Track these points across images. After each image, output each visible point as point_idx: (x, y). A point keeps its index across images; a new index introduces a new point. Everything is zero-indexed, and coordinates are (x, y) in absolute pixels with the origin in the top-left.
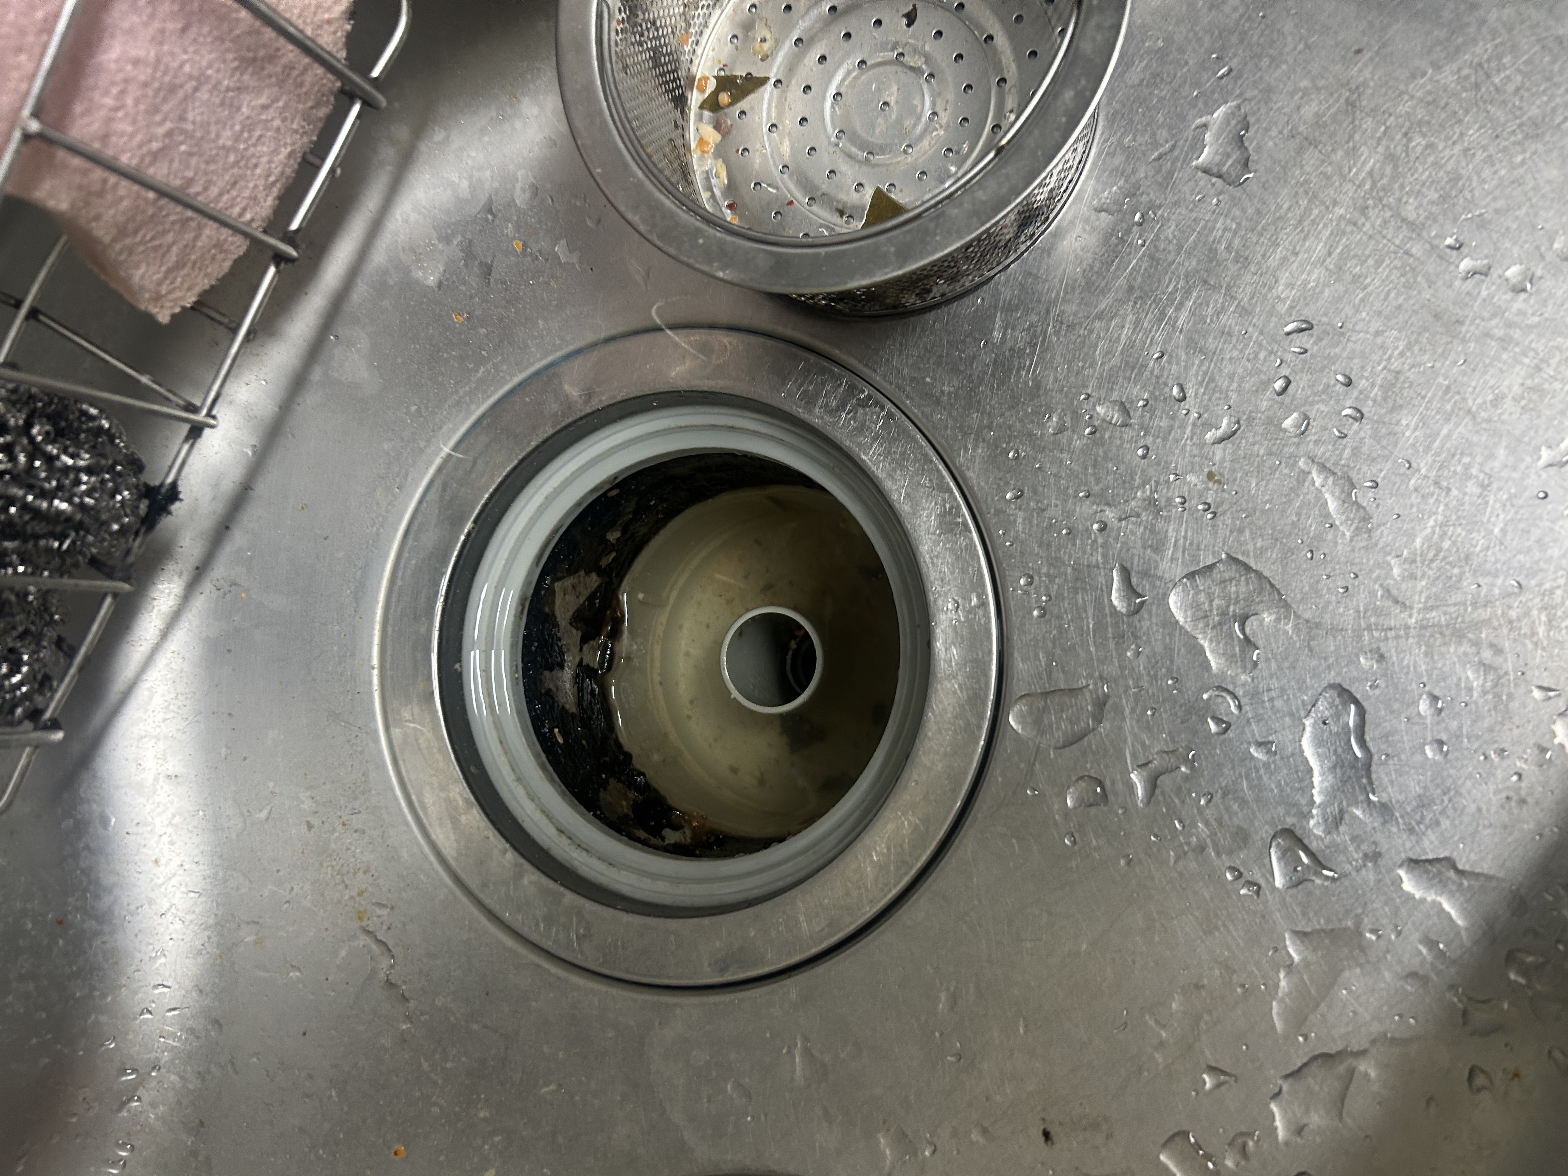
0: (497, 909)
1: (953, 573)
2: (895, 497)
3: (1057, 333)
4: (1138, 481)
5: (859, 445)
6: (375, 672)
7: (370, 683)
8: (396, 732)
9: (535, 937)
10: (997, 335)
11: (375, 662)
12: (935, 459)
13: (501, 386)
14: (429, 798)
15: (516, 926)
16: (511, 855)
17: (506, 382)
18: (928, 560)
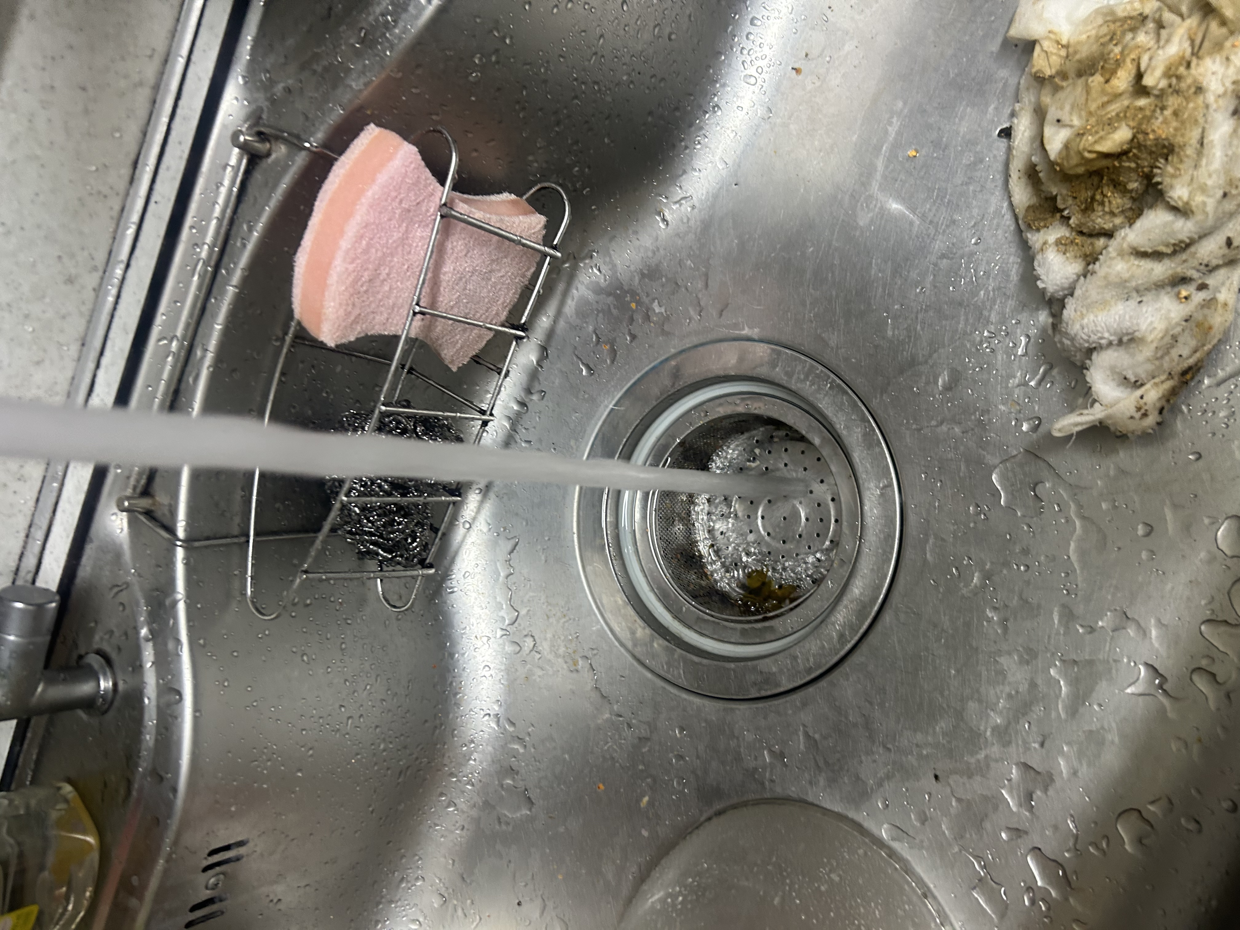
0: (642, 658)
1: (873, 467)
2: (838, 426)
3: (923, 329)
4: (972, 410)
5: (817, 398)
6: (575, 536)
7: (573, 541)
8: (589, 568)
9: (662, 673)
10: (890, 333)
11: (575, 530)
12: (860, 404)
13: (629, 381)
14: (605, 601)
15: (652, 667)
16: (648, 631)
17: (631, 379)
18: (858, 461)
